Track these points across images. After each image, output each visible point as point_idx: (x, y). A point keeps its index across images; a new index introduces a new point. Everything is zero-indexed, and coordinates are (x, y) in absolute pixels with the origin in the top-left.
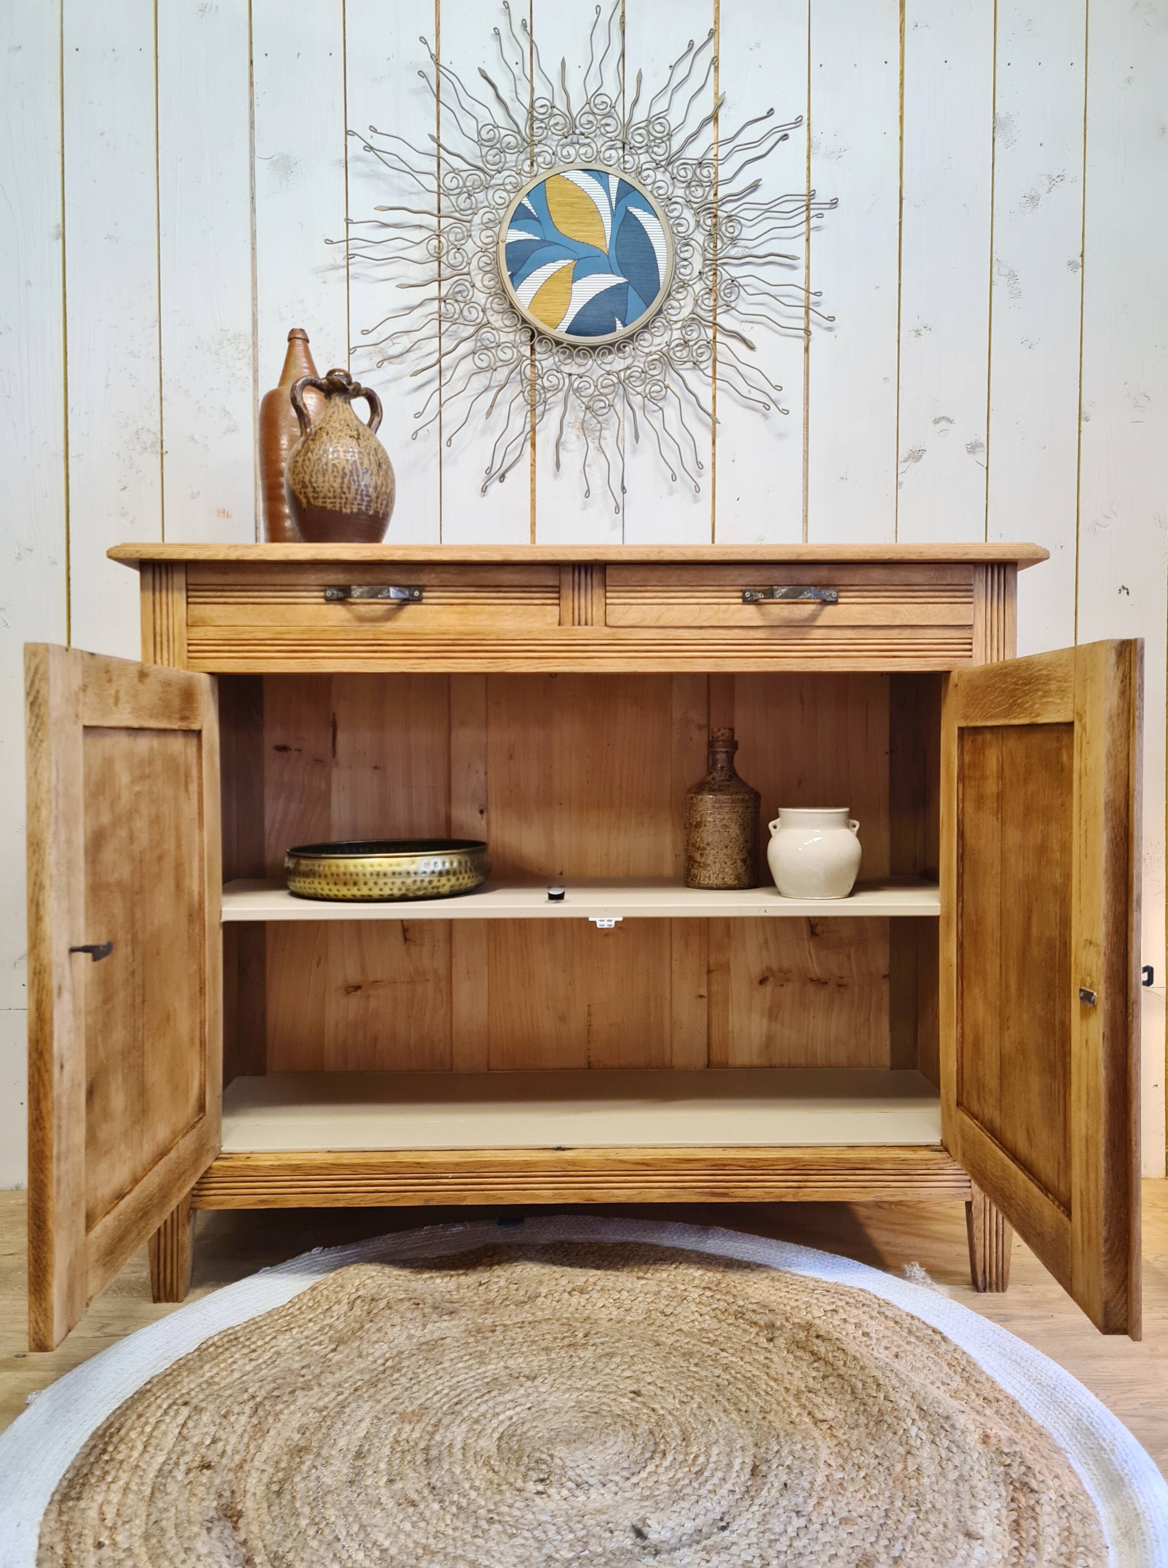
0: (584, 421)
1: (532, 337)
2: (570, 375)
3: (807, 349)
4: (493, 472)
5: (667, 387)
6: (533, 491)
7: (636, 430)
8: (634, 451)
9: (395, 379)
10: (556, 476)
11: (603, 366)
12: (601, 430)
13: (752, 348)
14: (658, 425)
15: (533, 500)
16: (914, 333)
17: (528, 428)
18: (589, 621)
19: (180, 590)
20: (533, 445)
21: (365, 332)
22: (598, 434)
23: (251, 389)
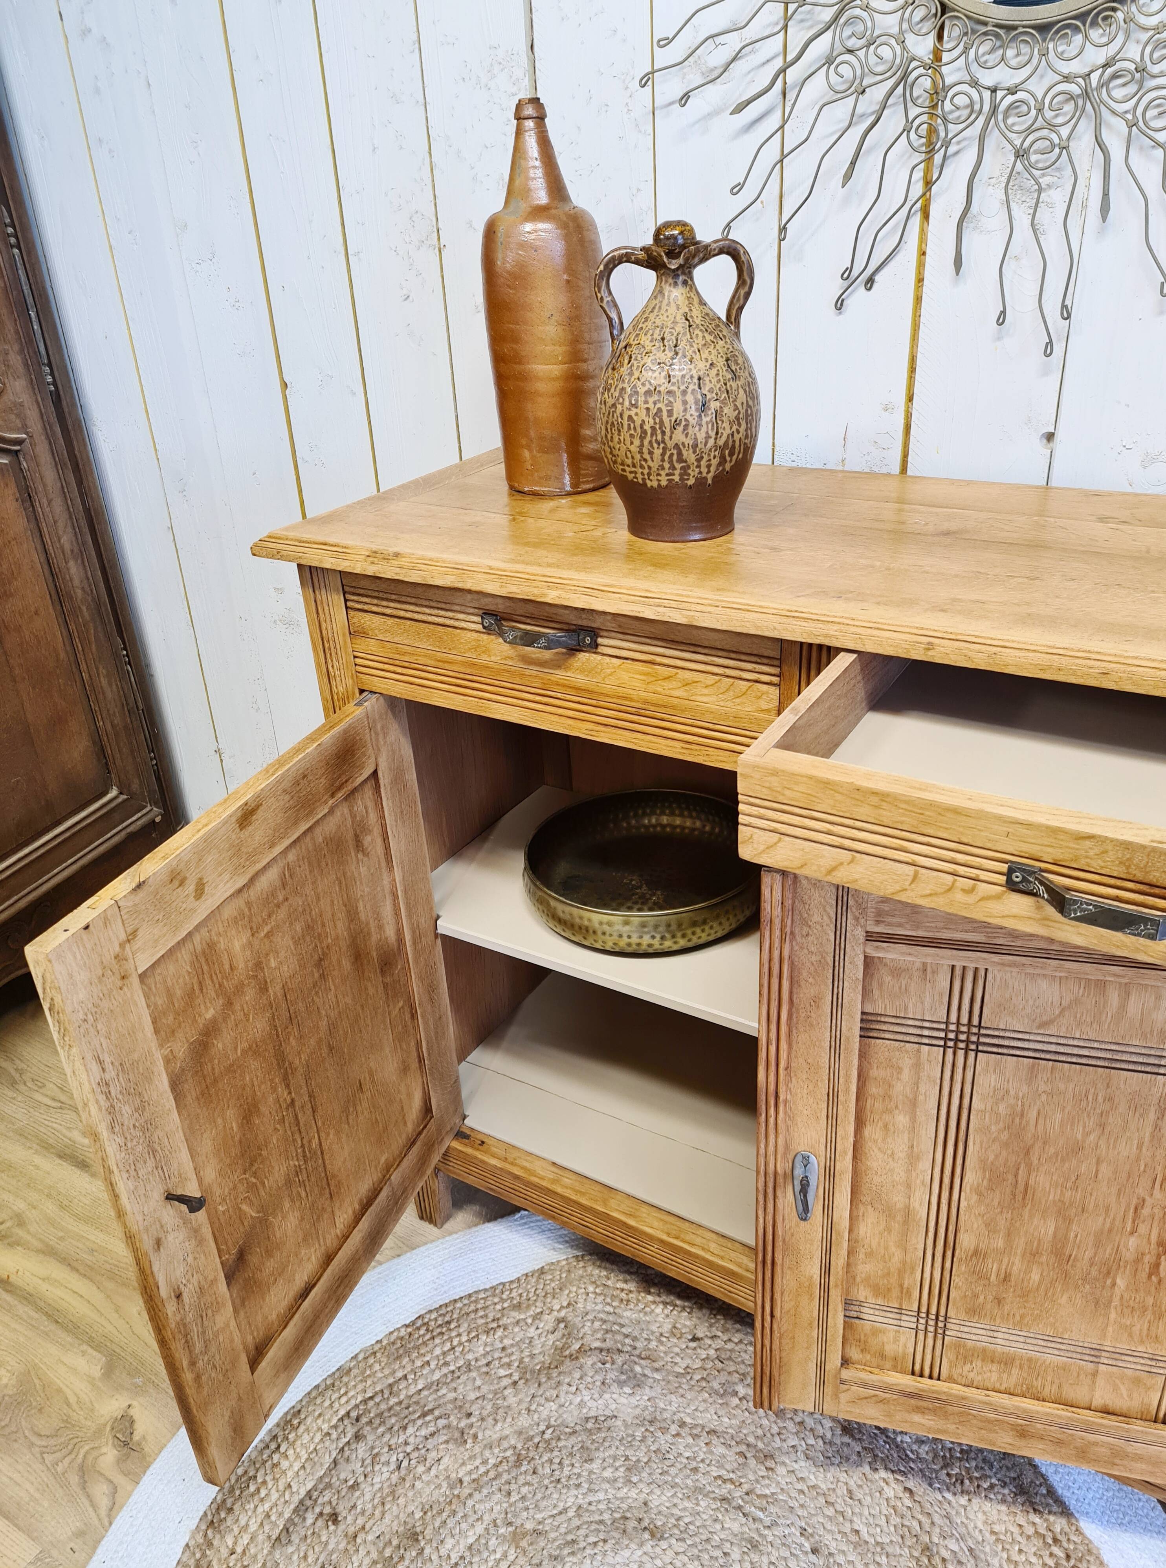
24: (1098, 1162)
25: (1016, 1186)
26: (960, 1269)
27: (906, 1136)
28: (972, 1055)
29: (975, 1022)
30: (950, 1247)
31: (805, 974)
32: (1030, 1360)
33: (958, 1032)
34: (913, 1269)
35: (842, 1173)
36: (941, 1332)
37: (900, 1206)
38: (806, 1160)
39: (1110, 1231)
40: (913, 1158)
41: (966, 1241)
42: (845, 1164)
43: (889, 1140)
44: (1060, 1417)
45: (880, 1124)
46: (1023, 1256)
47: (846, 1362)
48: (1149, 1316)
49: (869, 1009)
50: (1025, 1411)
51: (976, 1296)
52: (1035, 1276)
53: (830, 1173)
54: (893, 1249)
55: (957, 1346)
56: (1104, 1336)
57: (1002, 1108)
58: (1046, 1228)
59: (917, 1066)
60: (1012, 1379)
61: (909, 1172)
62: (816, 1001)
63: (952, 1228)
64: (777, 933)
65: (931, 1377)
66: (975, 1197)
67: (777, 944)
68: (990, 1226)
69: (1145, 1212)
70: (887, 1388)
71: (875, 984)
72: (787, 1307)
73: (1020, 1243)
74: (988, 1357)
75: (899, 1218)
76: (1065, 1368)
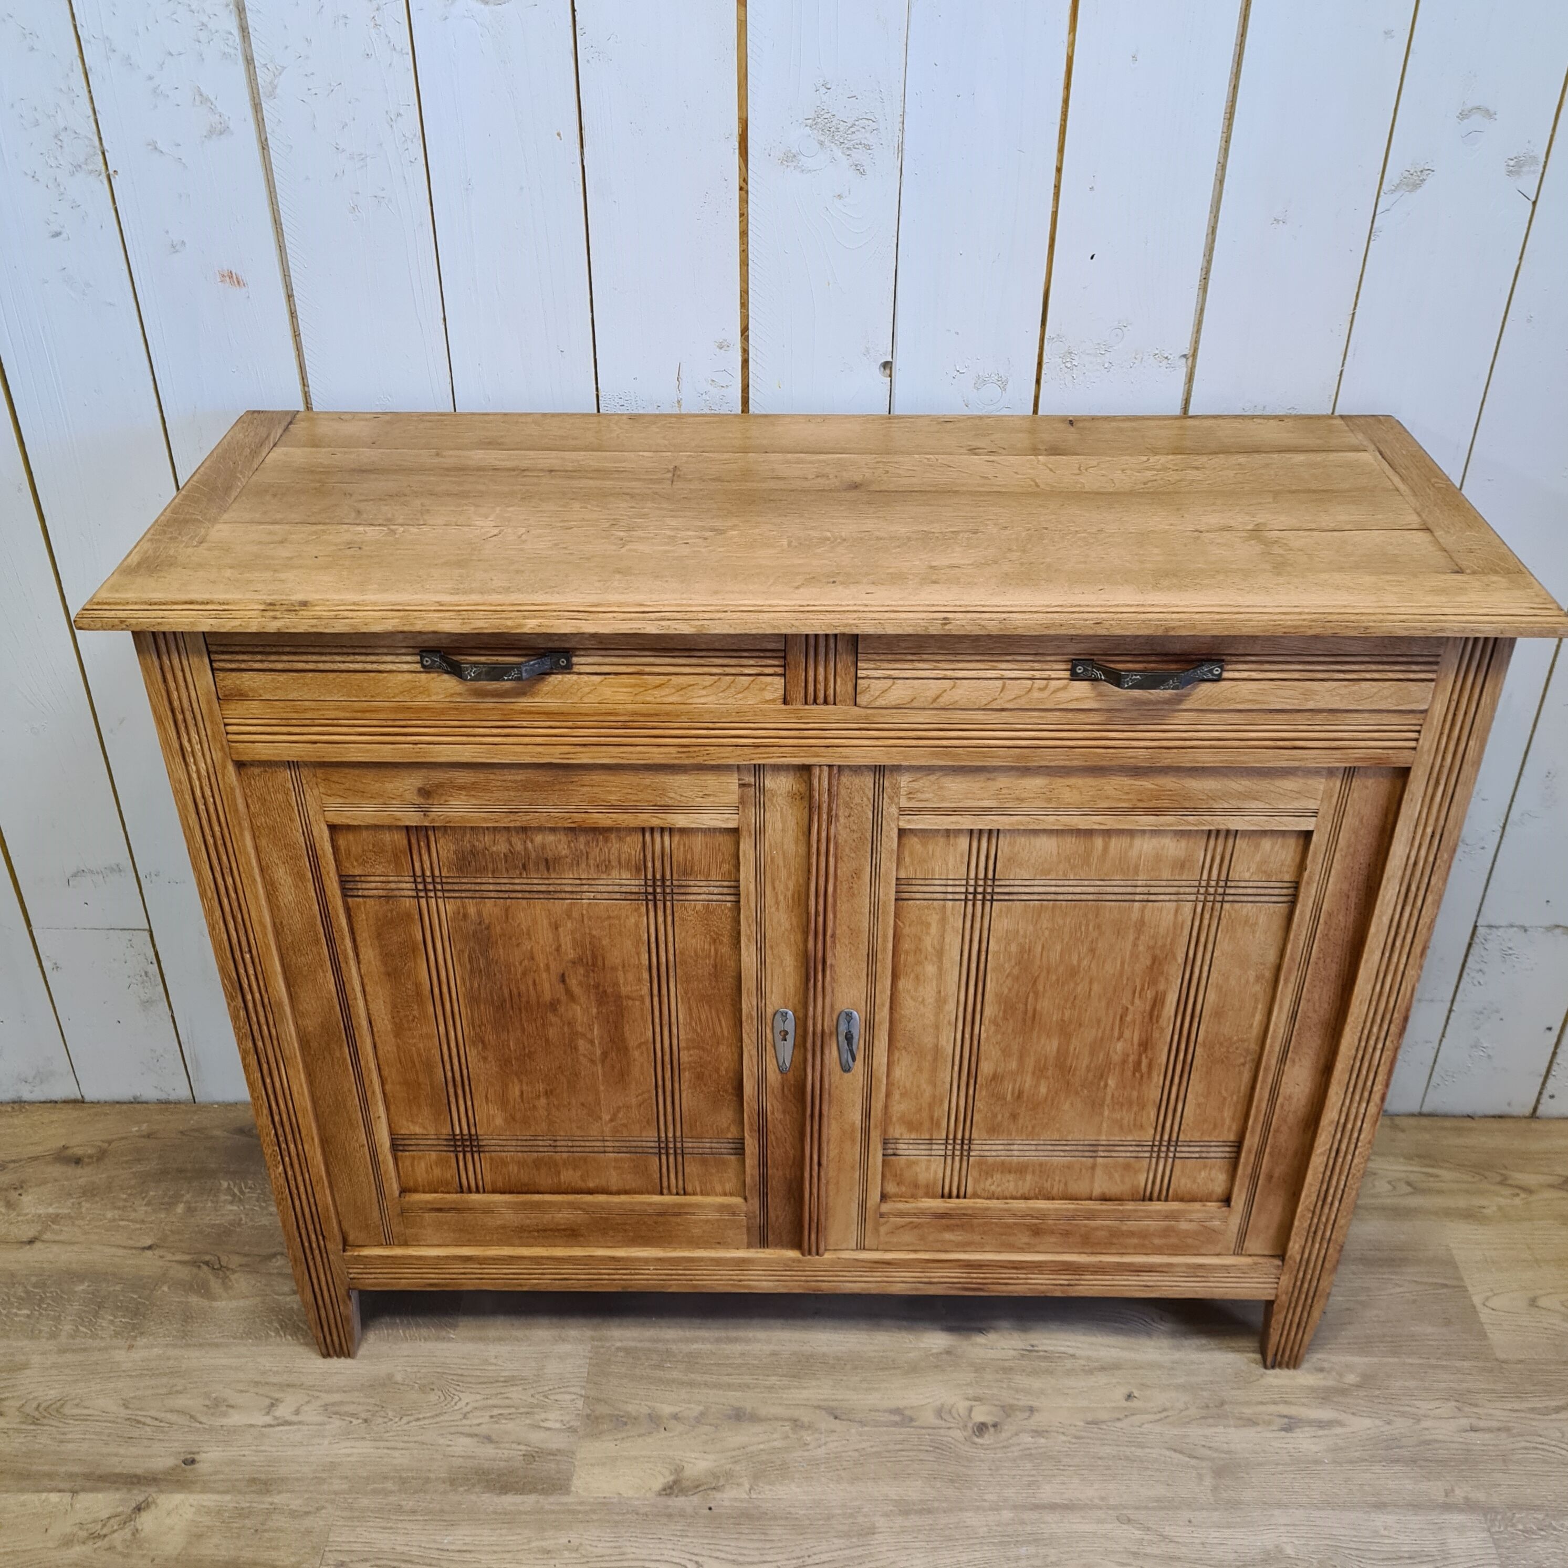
6: (744, 234)
18: (831, 699)
19: (199, 655)
24: (1091, 983)
25: (1026, 1012)
26: (982, 1094)
27: (934, 983)
28: (988, 904)
29: (990, 875)
30: (973, 1075)
31: (847, 850)
32: (1041, 1165)
33: (976, 886)
34: (942, 1101)
35: (881, 1023)
36: (966, 1153)
37: (930, 1046)
38: (849, 1016)
39: (1102, 1039)
40: (941, 1001)
41: (986, 1068)
42: (883, 1014)
43: (921, 989)
44: (1067, 1210)
45: (912, 976)
46: (1034, 1073)
47: (884, 1197)
48: (1135, 1108)
49: (902, 875)
50: (1039, 1210)
51: (995, 1116)
52: (1043, 1090)
53: (870, 1026)
54: (924, 1086)
55: (980, 1164)
56: (1099, 1132)
57: (1014, 948)
58: (1051, 1046)
59: (943, 920)
60: (1028, 1183)
61: (937, 1015)
62: (857, 874)
63: (974, 1059)
64: (825, 816)
65: (958, 1197)
66: (993, 1028)
67: (824, 826)
68: (1006, 1052)
69: (1129, 1018)
70: (921, 1213)
71: (907, 853)
72: (832, 1155)
73: (1030, 1063)
74: (1006, 1168)
75: (929, 1058)
76: (1069, 1167)
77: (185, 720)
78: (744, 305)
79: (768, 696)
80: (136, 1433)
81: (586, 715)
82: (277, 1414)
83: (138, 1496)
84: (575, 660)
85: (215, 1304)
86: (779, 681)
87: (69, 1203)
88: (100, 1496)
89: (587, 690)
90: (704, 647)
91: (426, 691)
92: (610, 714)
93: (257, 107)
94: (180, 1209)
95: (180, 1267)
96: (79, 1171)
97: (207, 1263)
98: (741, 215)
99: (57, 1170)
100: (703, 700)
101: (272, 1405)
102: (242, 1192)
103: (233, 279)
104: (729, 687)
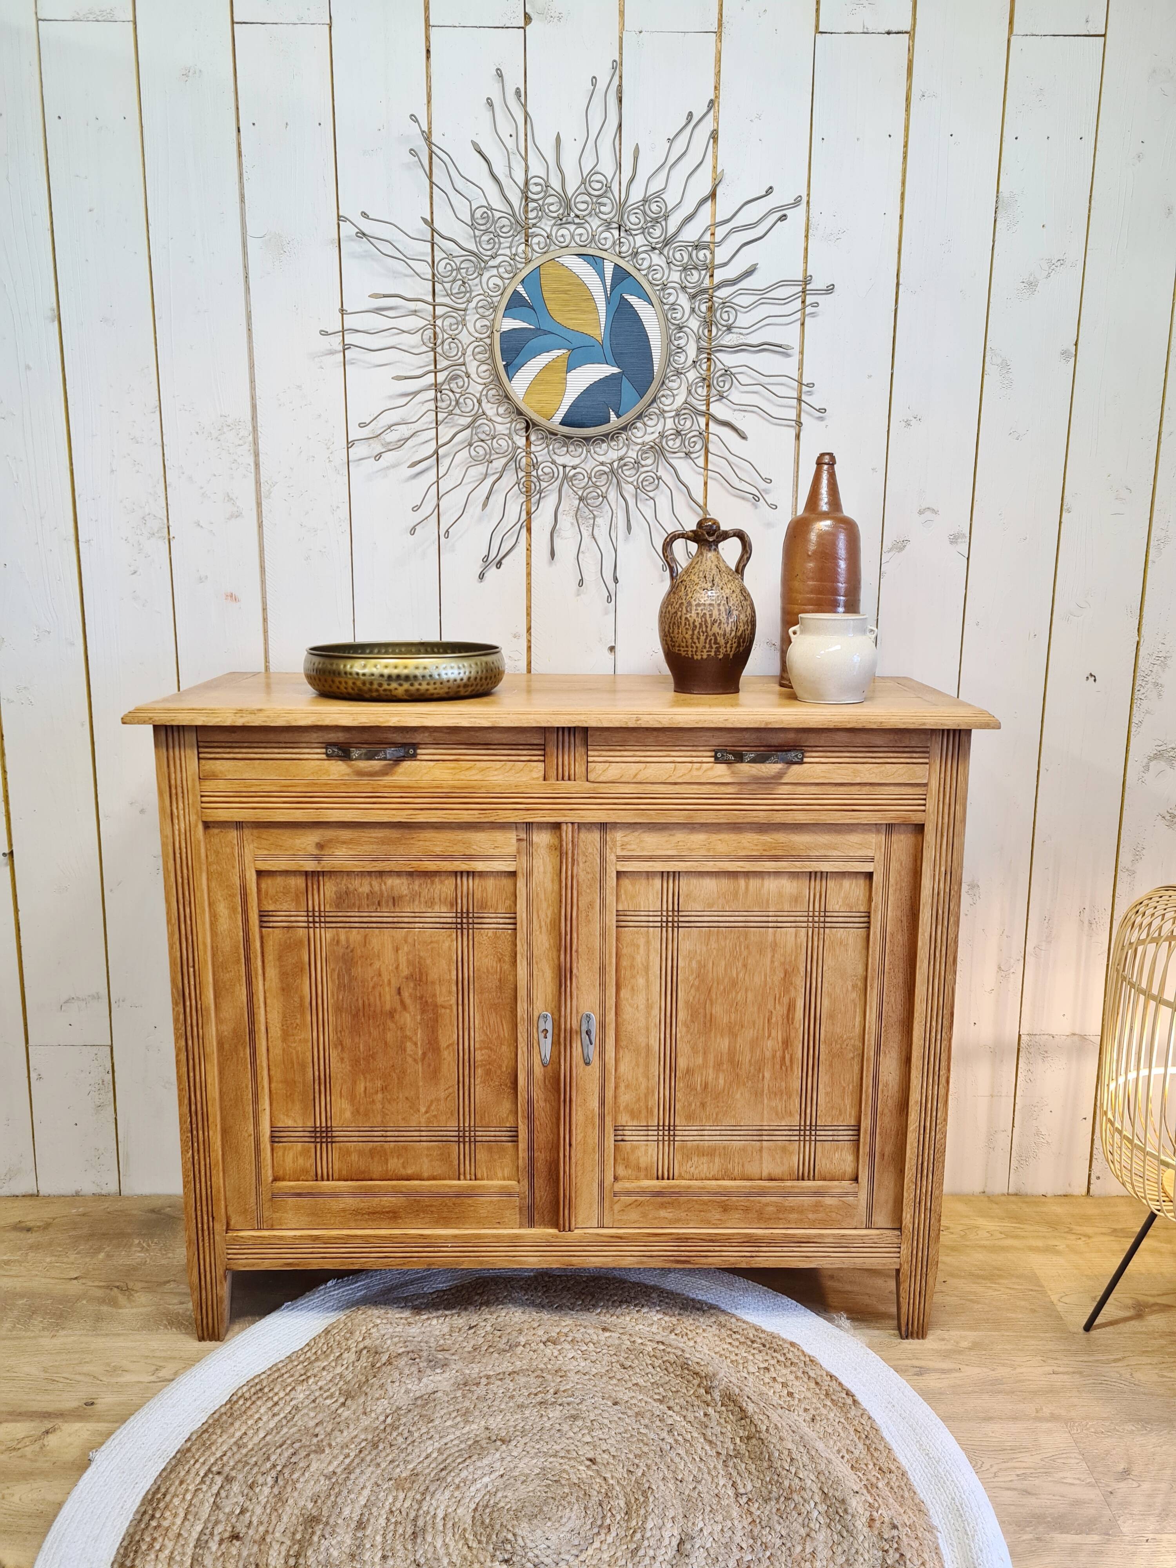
0: (578, 508)
1: (527, 428)
2: (564, 467)
3: (798, 437)
4: (490, 559)
5: (659, 478)
6: (529, 574)
7: (628, 521)
8: (626, 539)
9: (394, 466)
10: (550, 563)
11: (595, 456)
12: (594, 518)
13: (744, 437)
14: (649, 515)
15: (529, 584)
16: (904, 424)
17: (524, 516)
18: (572, 777)
19: (192, 747)
20: (529, 530)
21: (362, 425)
22: (592, 521)
23: (252, 476)
24: (746, 991)
25: (705, 1017)
26: (680, 1085)
27: (644, 992)
28: (676, 929)
29: (676, 909)
30: (673, 1069)
31: (585, 887)
32: (724, 1148)
33: (668, 916)
34: (653, 1092)
35: (609, 1024)
36: (672, 1140)
37: (643, 1045)
38: (588, 1016)
39: (757, 1038)
40: (649, 1007)
41: (682, 1063)
42: (611, 1016)
43: (635, 997)
44: (745, 1187)
45: (629, 987)
46: (714, 1067)
47: (616, 1179)
48: (785, 1097)
49: (620, 908)
50: (725, 1187)
51: (690, 1105)
52: (721, 1081)
53: (603, 1026)
54: (641, 1079)
55: (682, 1148)
56: (762, 1120)
57: (694, 964)
58: (724, 1044)
59: (648, 942)
60: (716, 1165)
61: (647, 1018)
62: (591, 905)
63: (673, 1055)
64: (570, 860)
65: (668, 1179)
66: (685, 1030)
67: (570, 867)
68: (694, 1048)
69: (774, 1020)
70: (642, 1192)
71: (622, 891)
72: (579, 1138)
73: (711, 1058)
74: (701, 1152)
75: (643, 1055)
76: (744, 1149)
77: (176, 794)
78: (529, 614)
79: (535, 775)
80: (51, 1387)
81: (424, 788)
82: (160, 1375)
83: (48, 1425)
84: (419, 751)
85: (120, 1311)
86: (542, 765)
87: (19, 1253)
88: (19, 1425)
89: (425, 771)
90: (496, 742)
91: (327, 772)
92: (438, 787)
93: (259, 505)
94: (101, 1256)
95: (96, 1290)
96: (29, 1235)
97: (117, 1287)
98: (528, 564)
99: (13, 1235)
100: (495, 778)
101: (157, 1370)
102: (149, 1246)
103: (232, 597)
104: (511, 769)
